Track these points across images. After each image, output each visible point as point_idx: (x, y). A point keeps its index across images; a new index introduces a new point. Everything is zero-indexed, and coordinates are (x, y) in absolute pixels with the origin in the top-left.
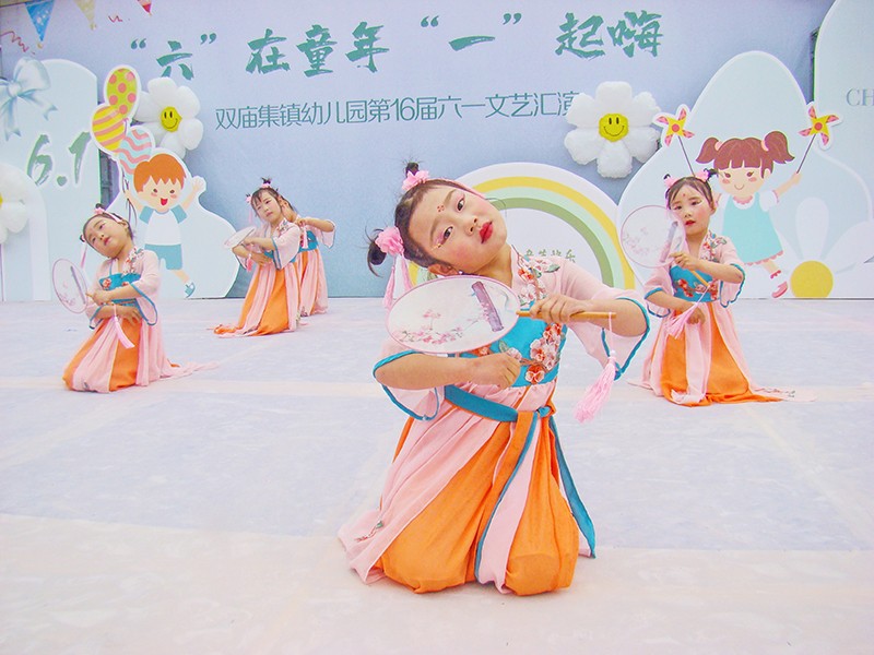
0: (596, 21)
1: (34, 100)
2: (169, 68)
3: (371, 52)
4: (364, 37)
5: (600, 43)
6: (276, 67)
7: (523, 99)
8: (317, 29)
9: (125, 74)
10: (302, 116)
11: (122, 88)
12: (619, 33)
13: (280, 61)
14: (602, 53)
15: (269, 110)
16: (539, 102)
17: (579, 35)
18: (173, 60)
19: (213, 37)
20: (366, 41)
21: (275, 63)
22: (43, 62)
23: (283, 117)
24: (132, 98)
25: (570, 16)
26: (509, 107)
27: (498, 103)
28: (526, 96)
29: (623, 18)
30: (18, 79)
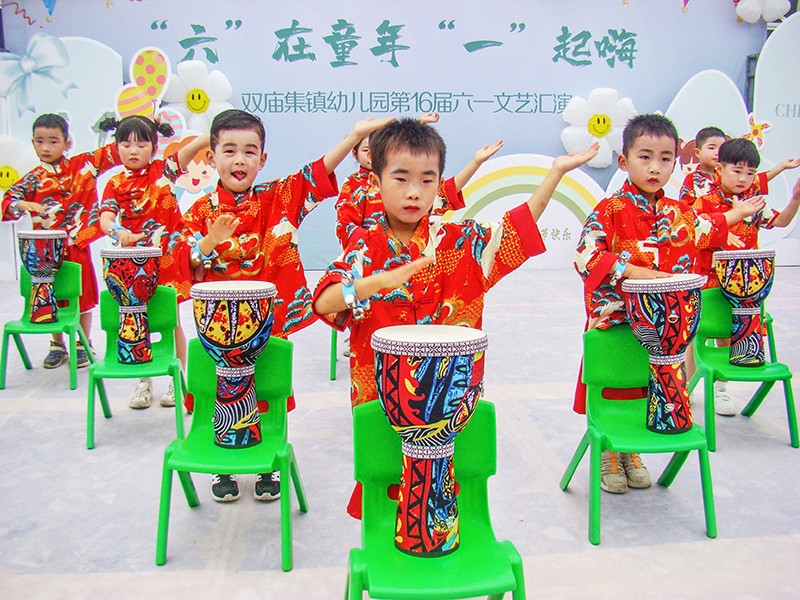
0: (585, 35)
1: (51, 77)
2: (192, 51)
3: (393, 48)
4: (387, 34)
5: (588, 54)
6: (302, 56)
7: (525, 98)
8: (342, 24)
9: (154, 56)
10: (328, 103)
11: (150, 69)
12: (604, 47)
13: (306, 51)
14: (589, 63)
15: (295, 97)
16: (538, 100)
17: (572, 46)
18: (197, 43)
19: (239, 23)
20: (388, 39)
21: (302, 52)
22: (61, 39)
23: (309, 104)
24: (161, 80)
25: (565, 29)
26: (513, 105)
27: (503, 100)
28: (527, 95)
29: (607, 35)
30: (32, 55)
